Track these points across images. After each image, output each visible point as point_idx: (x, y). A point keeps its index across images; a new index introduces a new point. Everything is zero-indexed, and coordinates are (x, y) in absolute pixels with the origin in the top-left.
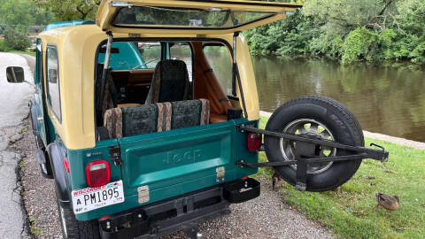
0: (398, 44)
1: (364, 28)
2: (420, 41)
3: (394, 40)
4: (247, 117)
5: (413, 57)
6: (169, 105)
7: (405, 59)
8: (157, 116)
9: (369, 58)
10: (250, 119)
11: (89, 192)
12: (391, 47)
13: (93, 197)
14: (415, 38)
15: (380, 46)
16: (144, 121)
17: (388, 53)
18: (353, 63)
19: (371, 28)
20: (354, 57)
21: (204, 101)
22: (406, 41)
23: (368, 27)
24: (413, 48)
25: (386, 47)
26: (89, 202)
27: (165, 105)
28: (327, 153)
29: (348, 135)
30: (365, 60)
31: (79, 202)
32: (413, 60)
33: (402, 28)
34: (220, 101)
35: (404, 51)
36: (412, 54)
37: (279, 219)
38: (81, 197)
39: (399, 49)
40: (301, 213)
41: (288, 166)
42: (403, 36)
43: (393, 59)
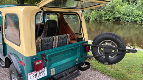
0: (106, 15)
1: (96, 10)
2: (112, 15)
3: (105, 14)
4: (85, 40)
5: (111, 20)
6: (57, 37)
7: (108, 20)
8: (53, 41)
9: (98, 20)
10: (86, 41)
11: (34, 73)
12: (104, 16)
13: (36, 75)
14: (111, 13)
15: (101, 16)
16: (49, 43)
17: (103, 18)
18: (94, 21)
19: (98, 10)
20: (94, 20)
21: (68, 35)
22: (108, 15)
23: (97, 10)
24: (110, 17)
25: (103, 16)
26: (34, 77)
27: (56, 37)
28: (113, 51)
29: (122, 45)
30: (97, 20)
31: (31, 78)
32: (110, 20)
33: (107, 10)
34: (72, 35)
35: (108, 18)
36: (110, 19)
37: (93, 74)
38: (31, 76)
39: (106, 17)
40: (99, 72)
41: (101, 56)
42: (107, 13)
43: (105, 20)
